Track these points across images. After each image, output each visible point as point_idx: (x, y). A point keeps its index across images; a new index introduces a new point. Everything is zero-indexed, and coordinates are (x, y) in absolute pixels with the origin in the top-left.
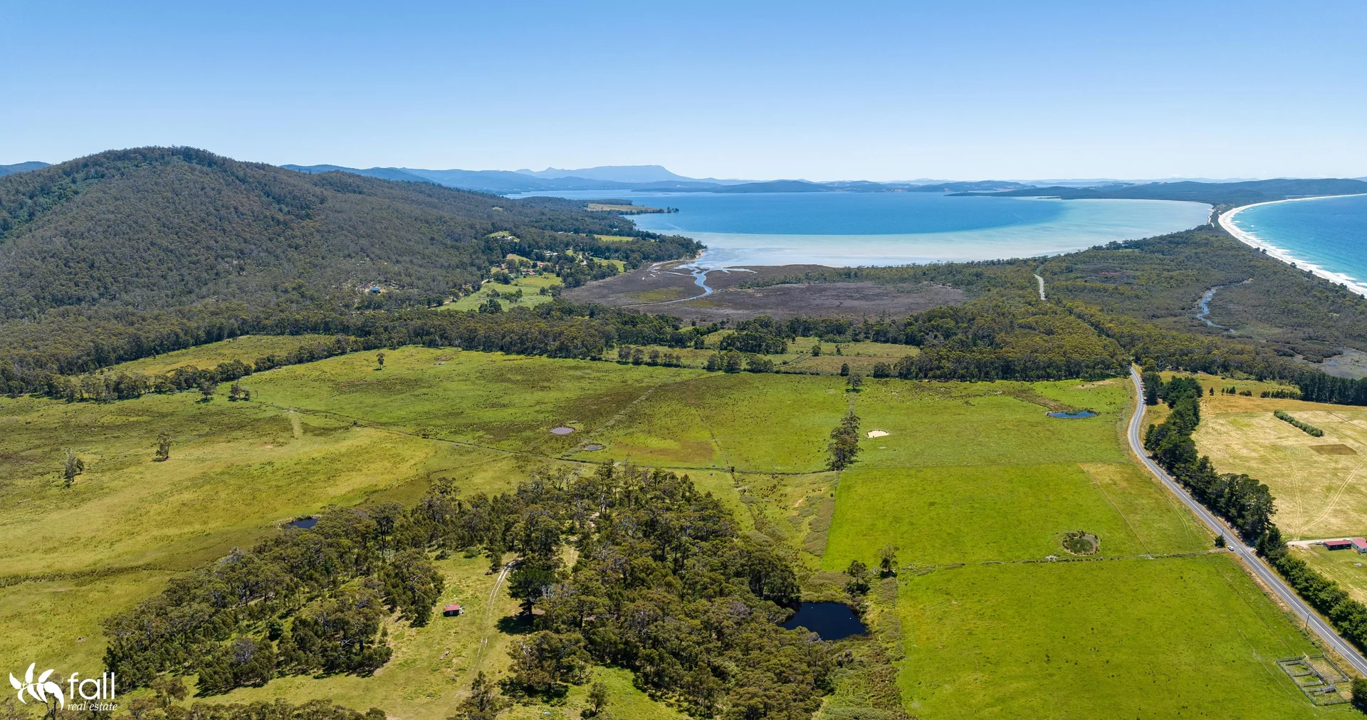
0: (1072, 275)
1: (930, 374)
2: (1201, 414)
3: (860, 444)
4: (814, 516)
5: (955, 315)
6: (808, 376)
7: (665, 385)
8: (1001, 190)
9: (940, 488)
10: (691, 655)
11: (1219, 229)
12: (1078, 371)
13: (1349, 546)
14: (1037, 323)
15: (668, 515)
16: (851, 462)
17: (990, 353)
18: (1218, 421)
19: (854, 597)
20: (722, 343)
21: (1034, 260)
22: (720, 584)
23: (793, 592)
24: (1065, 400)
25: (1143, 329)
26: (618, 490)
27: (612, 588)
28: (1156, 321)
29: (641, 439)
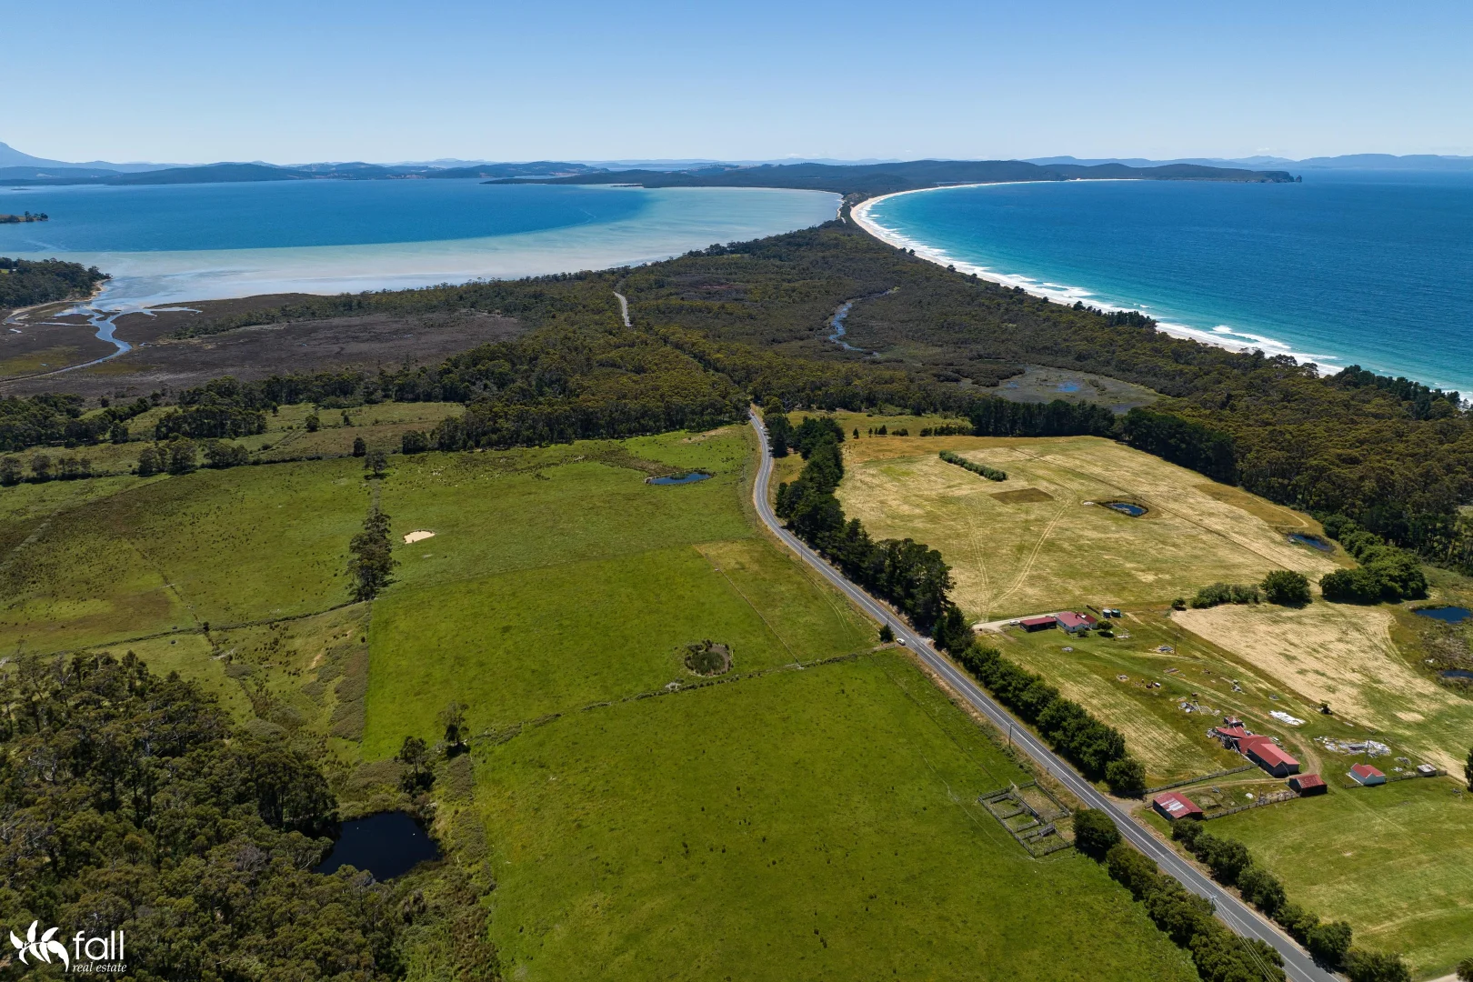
0: (664, 291)
1: (484, 440)
2: (844, 463)
3: (394, 555)
4: (341, 678)
5: (510, 354)
6: (305, 464)
7: (70, 510)
8: (561, 175)
9: (513, 604)
10: (188, 963)
11: (852, 226)
12: (682, 419)
13: (1052, 625)
14: (622, 358)
15: (110, 728)
16: (385, 585)
17: (563, 403)
18: (868, 471)
19: (414, 796)
20: (158, 428)
21: (612, 272)
22: (215, 823)
23: (326, 808)
24: (669, 460)
25: (761, 358)
26: (12, 706)
27: (33, 888)
28: (776, 347)
29: (40, 609)
